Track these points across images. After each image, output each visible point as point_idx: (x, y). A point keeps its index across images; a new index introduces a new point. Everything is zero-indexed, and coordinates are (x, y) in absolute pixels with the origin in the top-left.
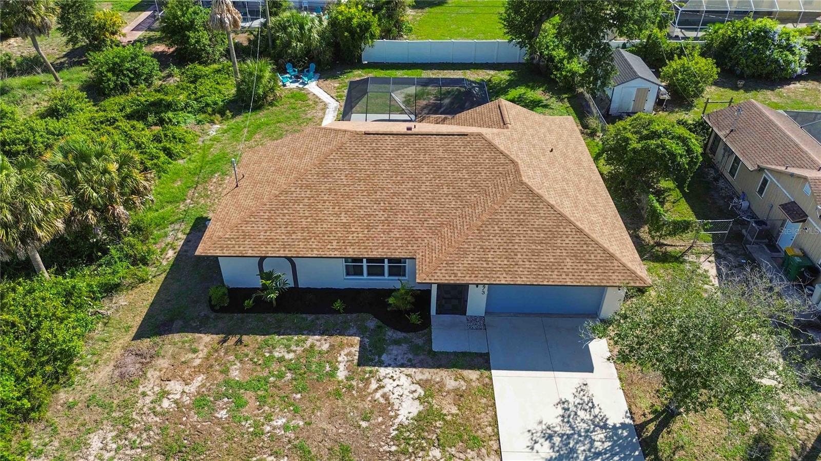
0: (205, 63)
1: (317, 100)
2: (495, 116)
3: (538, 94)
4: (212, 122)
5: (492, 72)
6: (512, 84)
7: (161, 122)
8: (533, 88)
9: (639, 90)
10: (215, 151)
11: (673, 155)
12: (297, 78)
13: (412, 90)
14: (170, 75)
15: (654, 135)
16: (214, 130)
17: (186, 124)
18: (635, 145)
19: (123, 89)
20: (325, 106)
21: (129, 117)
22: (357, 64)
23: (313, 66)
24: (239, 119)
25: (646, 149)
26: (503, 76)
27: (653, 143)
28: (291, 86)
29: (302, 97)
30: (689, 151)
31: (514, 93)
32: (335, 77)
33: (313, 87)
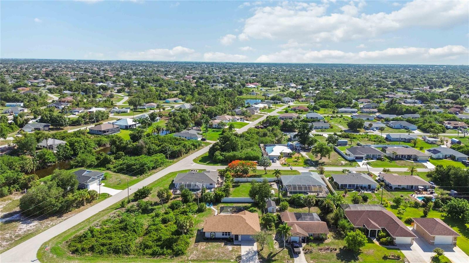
0: (190, 203)
1: (213, 210)
2: (244, 213)
3: (256, 209)
4: (195, 214)
5: (248, 204)
6: (251, 207)
7: (186, 215)
8: (255, 208)
9: (273, 208)
10: (197, 219)
11: (271, 219)
12: (209, 206)
13: (231, 209)
14: (184, 205)
15: (269, 216)
16: (196, 216)
17: (190, 215)
18: (266, 218)
19: (177, 209)
20: (215, 211)
21: (181, 214)
22: (221, 203)
23: (212, 203)
24: (199, 214)
25: (267, 218)
26: (250, 205)
27: (268, 217)
28: (208, 207)
29: (210, 209)
30: (274, 219)
31: (251, 209)
32: (216, 205)
33: (212, 207)
